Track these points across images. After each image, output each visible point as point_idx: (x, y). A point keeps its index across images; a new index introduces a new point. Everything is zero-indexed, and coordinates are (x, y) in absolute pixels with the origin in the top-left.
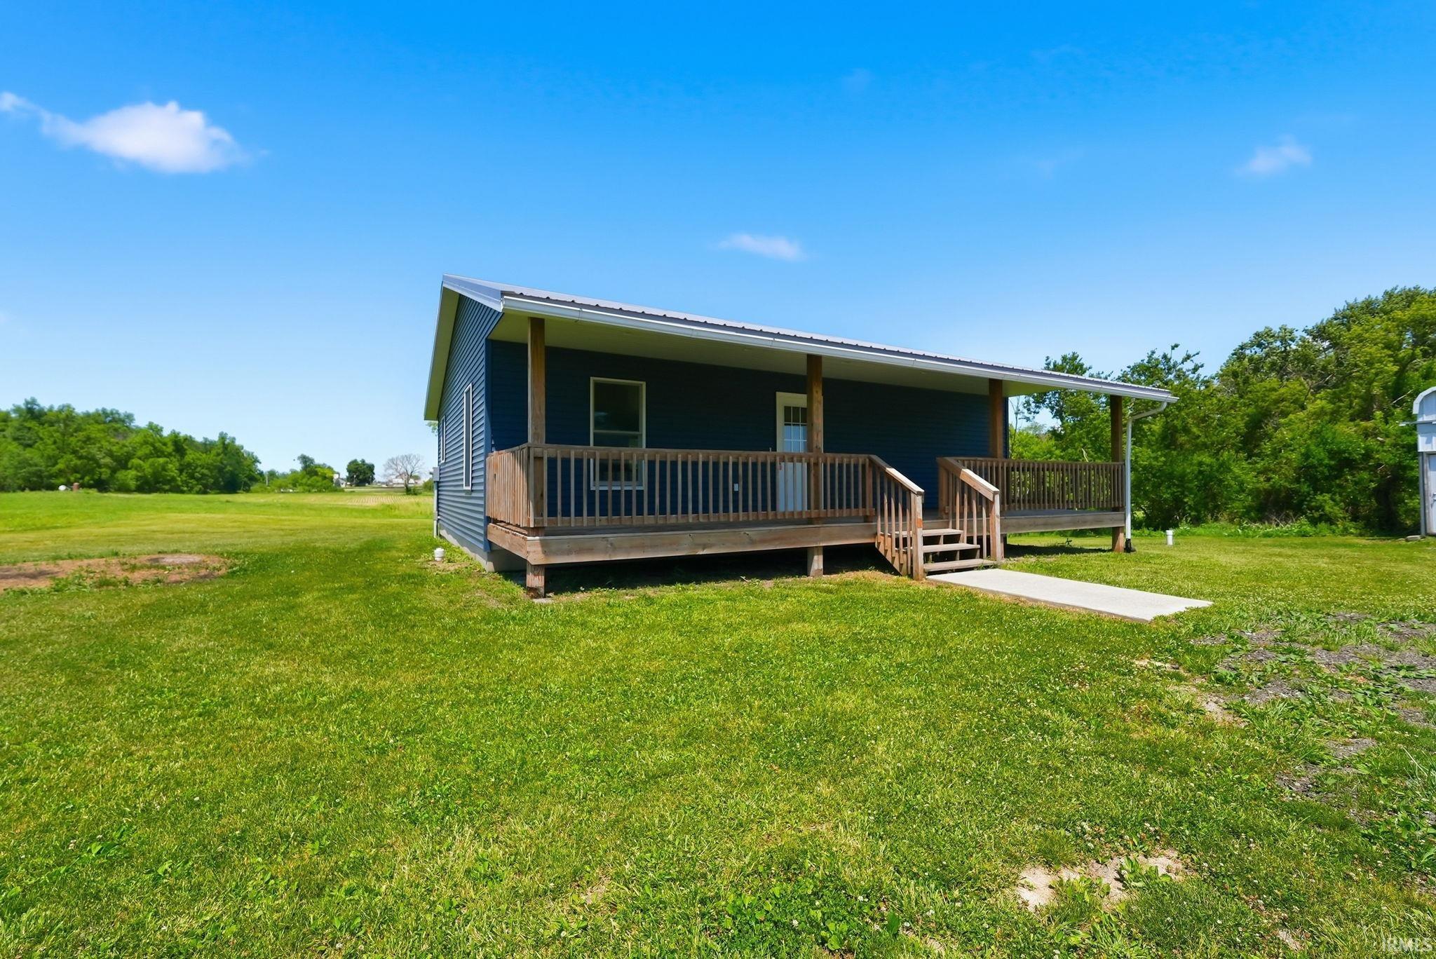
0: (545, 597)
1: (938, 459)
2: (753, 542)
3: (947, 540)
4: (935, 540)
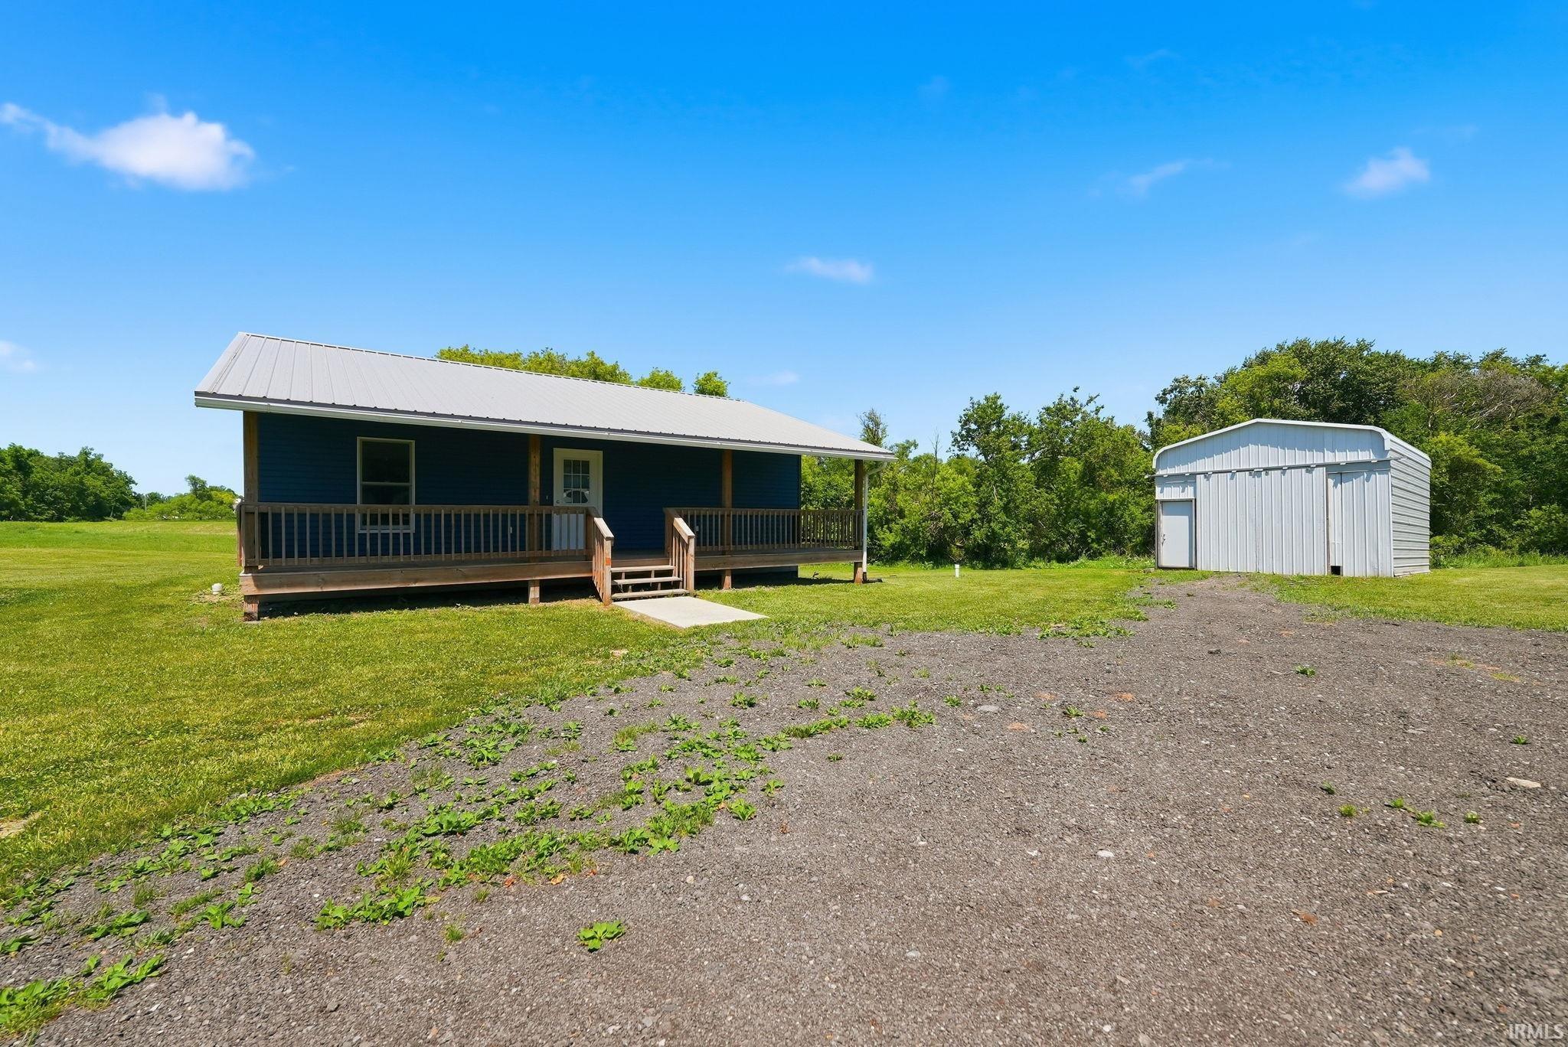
0: (259, 620)
1: (664, 509)
2: (466, 577)
3: (658, 574)
4: (647, 574)
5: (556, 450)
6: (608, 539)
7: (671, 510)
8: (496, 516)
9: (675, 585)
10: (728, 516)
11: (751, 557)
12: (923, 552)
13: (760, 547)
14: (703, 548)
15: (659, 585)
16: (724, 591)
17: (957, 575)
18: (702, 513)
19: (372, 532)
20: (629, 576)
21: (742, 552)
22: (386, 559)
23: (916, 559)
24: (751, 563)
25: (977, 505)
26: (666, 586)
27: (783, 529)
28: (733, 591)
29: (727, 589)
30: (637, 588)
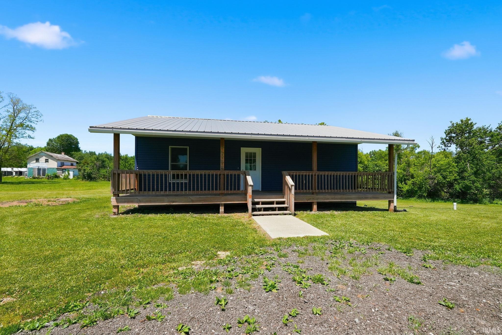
1: (281, 172)
2: (193, 201)
3: (278, 203)
4: (272, 203)
5: (242, 148)
6: (251, 186)
7: (284, 173)
8: (205, 175)
9: (285, 209)
10: (315, 175)
11: (328, 196)
12: (425, 194)
13: (336, 191)
14: (298, 191)
15: (277, 208)
16: (313, 212)
17: (455, 209)
18: (301, 174)
19: (173, 182)
20: (263, 203)
21: (322, 193)
22: (162, 193)
23: (420, 197)
24: (328, 199)
25: (457, 172)
26: (280, 209)
27: (346, 182)
28: (317, 213)
29: (315, 212)
30: (266, 209)
